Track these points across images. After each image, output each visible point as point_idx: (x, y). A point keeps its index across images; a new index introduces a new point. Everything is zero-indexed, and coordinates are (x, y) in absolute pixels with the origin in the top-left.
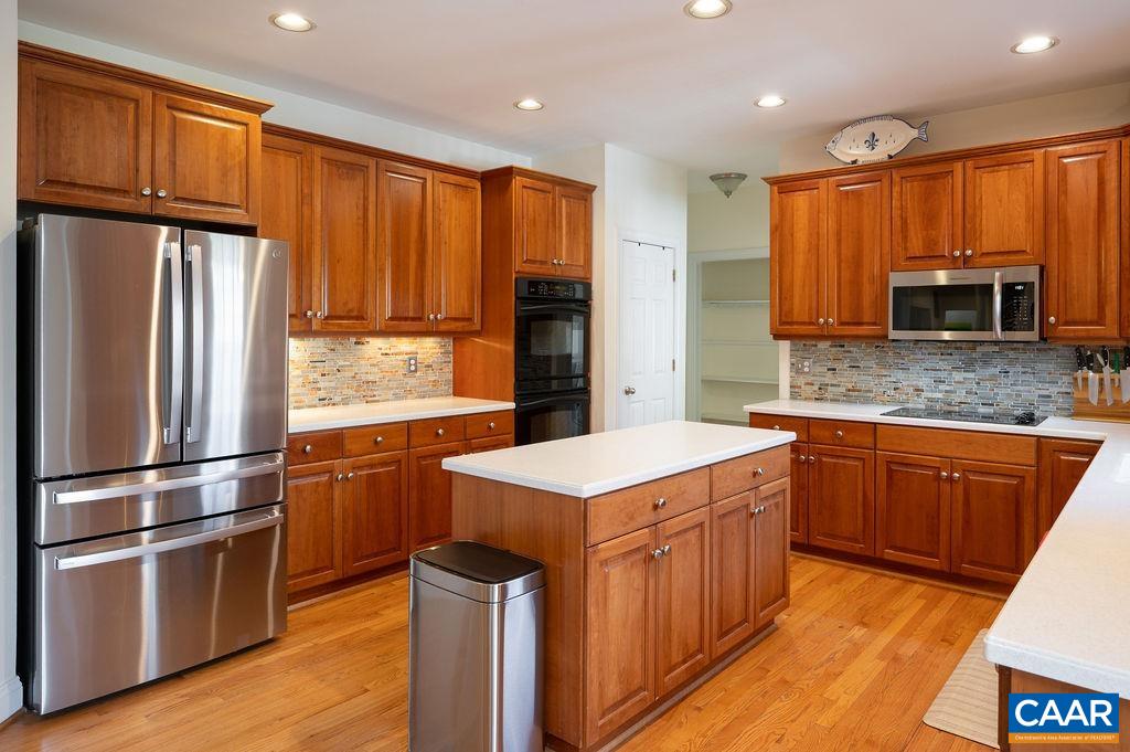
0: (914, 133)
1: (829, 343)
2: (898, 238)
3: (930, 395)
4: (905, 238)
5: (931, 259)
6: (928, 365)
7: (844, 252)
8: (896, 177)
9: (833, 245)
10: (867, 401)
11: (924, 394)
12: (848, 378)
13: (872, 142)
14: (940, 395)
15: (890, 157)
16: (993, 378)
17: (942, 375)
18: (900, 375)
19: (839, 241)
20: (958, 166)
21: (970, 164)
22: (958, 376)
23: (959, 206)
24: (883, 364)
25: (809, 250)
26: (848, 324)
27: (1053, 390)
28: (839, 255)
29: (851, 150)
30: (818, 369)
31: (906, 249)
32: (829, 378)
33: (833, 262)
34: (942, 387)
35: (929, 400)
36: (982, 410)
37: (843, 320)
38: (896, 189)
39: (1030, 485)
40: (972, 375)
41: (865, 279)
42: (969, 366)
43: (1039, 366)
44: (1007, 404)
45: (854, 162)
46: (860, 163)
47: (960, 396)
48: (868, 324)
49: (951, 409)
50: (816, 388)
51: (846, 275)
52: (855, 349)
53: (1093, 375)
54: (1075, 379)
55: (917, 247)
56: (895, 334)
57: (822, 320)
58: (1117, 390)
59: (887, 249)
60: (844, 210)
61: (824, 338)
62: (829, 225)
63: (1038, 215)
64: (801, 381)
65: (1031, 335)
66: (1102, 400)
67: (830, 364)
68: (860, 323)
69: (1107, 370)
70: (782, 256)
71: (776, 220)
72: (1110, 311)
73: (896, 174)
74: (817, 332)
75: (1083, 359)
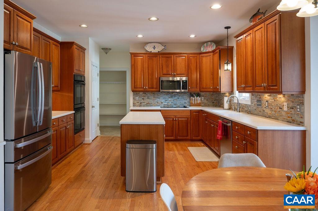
0: (163, 47)
1: (142, 93)
3: (164, 104)
4: (162, 70)
5: (167, 74)
6: (164, 97)
7: (149, 71)
8: (161, 57)
9: (147, 70)
10: (151, 106)
11: (163, 103)
12: (147, 101)
13: (154, 48)
14: (166, 104)
15: (159, 52)
16: (176, 99)
17: (166, 99)
18: (158, 99)
19: (148, 69)
20: (173, 56)
21: (175, 56)
22: (170, 99)
23: (173, 64)
24: (154, 97)
25: (142, 71)
27: (186, 101)
28: (148, 72)
29: (149, 49)
30: (140, 99)
31: (163, 72)
32: (142, 101)
33: (147, 74)
34: (167, 102)
35: (164, 105)
36: (174, 106)
37: (149, 87)
38: (160, 59)
39: (189, 119)
40: (172, 99)
41: (154, 78)
42: (172, 97)
43: (184, 97)
44: (179, 104)
45: (151, 52)
46: (152, 52)
47: (170, 103)
48: (155, 88)
49: (168, 106)
50: (139, 103)
51: (150, 77)
52: (148, 94)
53: (193, 98)
54: (190, 99)
55: (165, 72)
56: (161, 90)
57: (145, 87)
58: (197, 101)
59: (159, 72)
60: (149, 62)
61: (145, 92)
62: (146, 65)
63: (187, 67)
64: (136, 102)
65: (187, 91)
66: (195, 103)
67: (143, 98)
68: (153, 88)
69: (195, 97)
70: (134, 72)
71: (133, 63)
72: (198, 86)
73: (160, 56)
74: (143, 90)
75: (192, 95)
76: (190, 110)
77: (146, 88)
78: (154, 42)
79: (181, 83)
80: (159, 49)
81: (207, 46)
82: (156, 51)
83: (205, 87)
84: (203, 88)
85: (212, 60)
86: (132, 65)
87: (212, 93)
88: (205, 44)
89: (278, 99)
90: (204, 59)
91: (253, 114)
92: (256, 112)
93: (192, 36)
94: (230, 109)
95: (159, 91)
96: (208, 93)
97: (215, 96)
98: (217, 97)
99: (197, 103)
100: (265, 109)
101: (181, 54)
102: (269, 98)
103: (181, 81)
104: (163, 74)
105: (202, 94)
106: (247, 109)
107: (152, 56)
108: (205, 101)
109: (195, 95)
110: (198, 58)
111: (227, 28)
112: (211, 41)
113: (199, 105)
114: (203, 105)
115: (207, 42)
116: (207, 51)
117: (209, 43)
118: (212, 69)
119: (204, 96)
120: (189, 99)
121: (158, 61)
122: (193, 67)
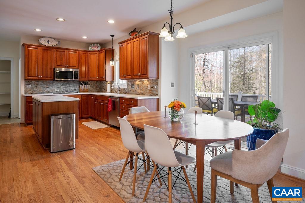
0: (57, 43)
1: (35, 81)
2: (55, 61)
4: (57, 62)
5: (61, 66)
6: (56, 85)
8: (55, 51)
9: (41, 62)
10: (44, 93)
11: (56, 91)
12: (39, 88)
13: (48, 42)
14: (59, 91)
15: (53, 46)
16: (67, 87)
17: (59, 87)
18: (51, 87)
19: (43, 61)
20: (66, 51)
21: (68, 51)
22: (62, 87)
23: (66, 58)
24: (47, 85)
25: (36, 61)
26: (45, 77)
27: (76, 88)
28: (43, 63)
29: (44, 42)
30: (32, 87)
31: (57, 64)
32: (35, 89)
33: (41, 65)
34: (59, 89)
36: (66, 92)
38: (55, 52)
39: (81, 102)
41: (49, 69)
42: (64, 85)
43: (74, 85)
44: (70, 91)
45: (45, 45)
46: (46, 45)
47: (62, 90)
48: (49, 77)
50: (32, 91)
51: (44, 67)
52: (41, 83)
53: (82, 86)
54: (80, 87)
55: (59, 64)
56: (56, 79)
57: (39, 76)
58: (85, 88)
59: (53, 63)
60: (44, 54)
61: (38, 80)
62: (40, 57)
63: (78, 61)
64: (28, 90)
65: (78, 80)
66: (83, 89)
67: (35, 86)
68: (47, 77)
69: (84, 85)
70: (28, 62)
71: (27, 53)
72: (87, 76)
73: (55, 49)
74: (37, 79)
75: (80, 83)
76: (82, 95)
77: (40, 77)
78: (49, 37)
79: (74, 74)
80: (52, 43)
81: (94, 46)
82: (50, 45)
83: (92, 77)
84: (90, 78)
85: (98, 57)
86: (26, 55)
87: (96, 82)
88: (92, 45)
89: (144, 83)
90: (92, 56)
91: (129, 94)
92: (130, 92)
93: (85, 37)
94: (111, 92)
95: (54, 80)
96: (93, 82)
97: (99, 84)
98: (99, 85)
99: (85, 90)
100: (136, 90)
101: (73, 50)
102: (139, 82)
103: (74, 72)
104: (57, 66)
105: (89, 82)
106: (124, 91)
107: (46, 49)
108: (91, 88)
109: (83, 83)
110: (87, 55)
111: (112, 36)
112: (97, 43)
113: (86, 91)
114: (89, 91)
115: (94, 43)
116: (94, 50)
117: (96, 44)
118: (98, 64)
119: (90, 84)
120: (78, 87)
121: (53, 54)
122: (83, 61)
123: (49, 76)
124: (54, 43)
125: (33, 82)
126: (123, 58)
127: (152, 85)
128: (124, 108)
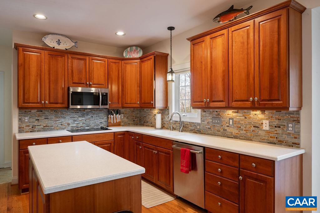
0: (74, 44)
1: (36, 110)
2: (70, 76)
3: (72, 125)
4: (72, 76)
5: (79, 84)
6: (72, 116)
7: (51, 78)
8: (70, 57)
9: (47, 76)
10: (51, 130)
11: (71, 125)
12: (44, 123)
13: (59, 42)
14: (75, 125)
15: (66, 49)
16: (89, 119)
17: (76, 119)
18: (63, 120)
19: (49, 74)
20: (87, 58)
21: (91, 57)
22: (80, 119)
23: (87, 70)
24: (56, 117)
25: (37, 76)
26: (53, 103)
27: (103, 121)
28: (49, 79)
29: (50, 42)
30: (32, 120)
31: (73, 80)
32: (36, 123)
33: (47, 81)
34: (76, 122)
35: (72, 127)
36: (87, 128)
37: (50, 102)
38: (70, 60)
40: (84, 118)
41: (59, 88)
42: (83, 116)
43: (100, 115)
44: (92, 125)
45: (54, 47)
47: (81, 125)
49: (78, 129)
50: (31, 127)
51: (52, 86)
52: (47, 112)
53: (112, 116)
54: (108, 117)
55: (76, 80)
56: (71, 107)
57: (43, 102)
58: (116, 119)
59: (66, 79)
60: (51, 64)
61: (42, 109)
62: (45, 67)
63: (106, 76)
64: (24, 125)
65: (108, 107)
66: (114, 122)
67: (37, 118)
68: (57, 103)
69: (114, 115)
70: (24, 76)
71: (21, 61)
72: (120, 100)
73: (69, 55)
74: (40, 106)
75: (109, 112)
76: (114, 132)
77: (45, 103)
78: (59, 34)
79: (101, 96)
80: (66, 45)
81: (131, 51)
82: (62, 47)
83: (129, 102)
84: (126, 103)
85: (138, 69)
86: (20, 65)
87: (132, 109)
88: (129, 49)
89: (251, 116)
90: (128, 67)
91: (205, 134)
92: (210, 132)
93: (120, 33)
94: (163, 127)
95: (68, 107)
96: (128, 110)
97: (137, 112)
99: (116, 122)
100: (226, 128)
101: (99, 56)
102: (235, 114)
103: (100, 94)
104: (74, 83)
105: (122, 110)
106: (193, 128)
107: (55, 54)
108: (125, 119)
109: (114, 112)
110: (121, 64)
111: (171, 29)
112: (137, 46)
113: (118, 125)
114: (122, 124)
115: (131, 46)
116: (132, 57)
117: (134, 48)
118: (139, 80)
119: (123, 113)
120: (106, 117)
121: (66, 64)
122: (114, 74)
123: (59, 102)
124: (67, 45)
125: (33, 111)
126: (202, 68)
127: (276, 123)
128: (221, 172)
